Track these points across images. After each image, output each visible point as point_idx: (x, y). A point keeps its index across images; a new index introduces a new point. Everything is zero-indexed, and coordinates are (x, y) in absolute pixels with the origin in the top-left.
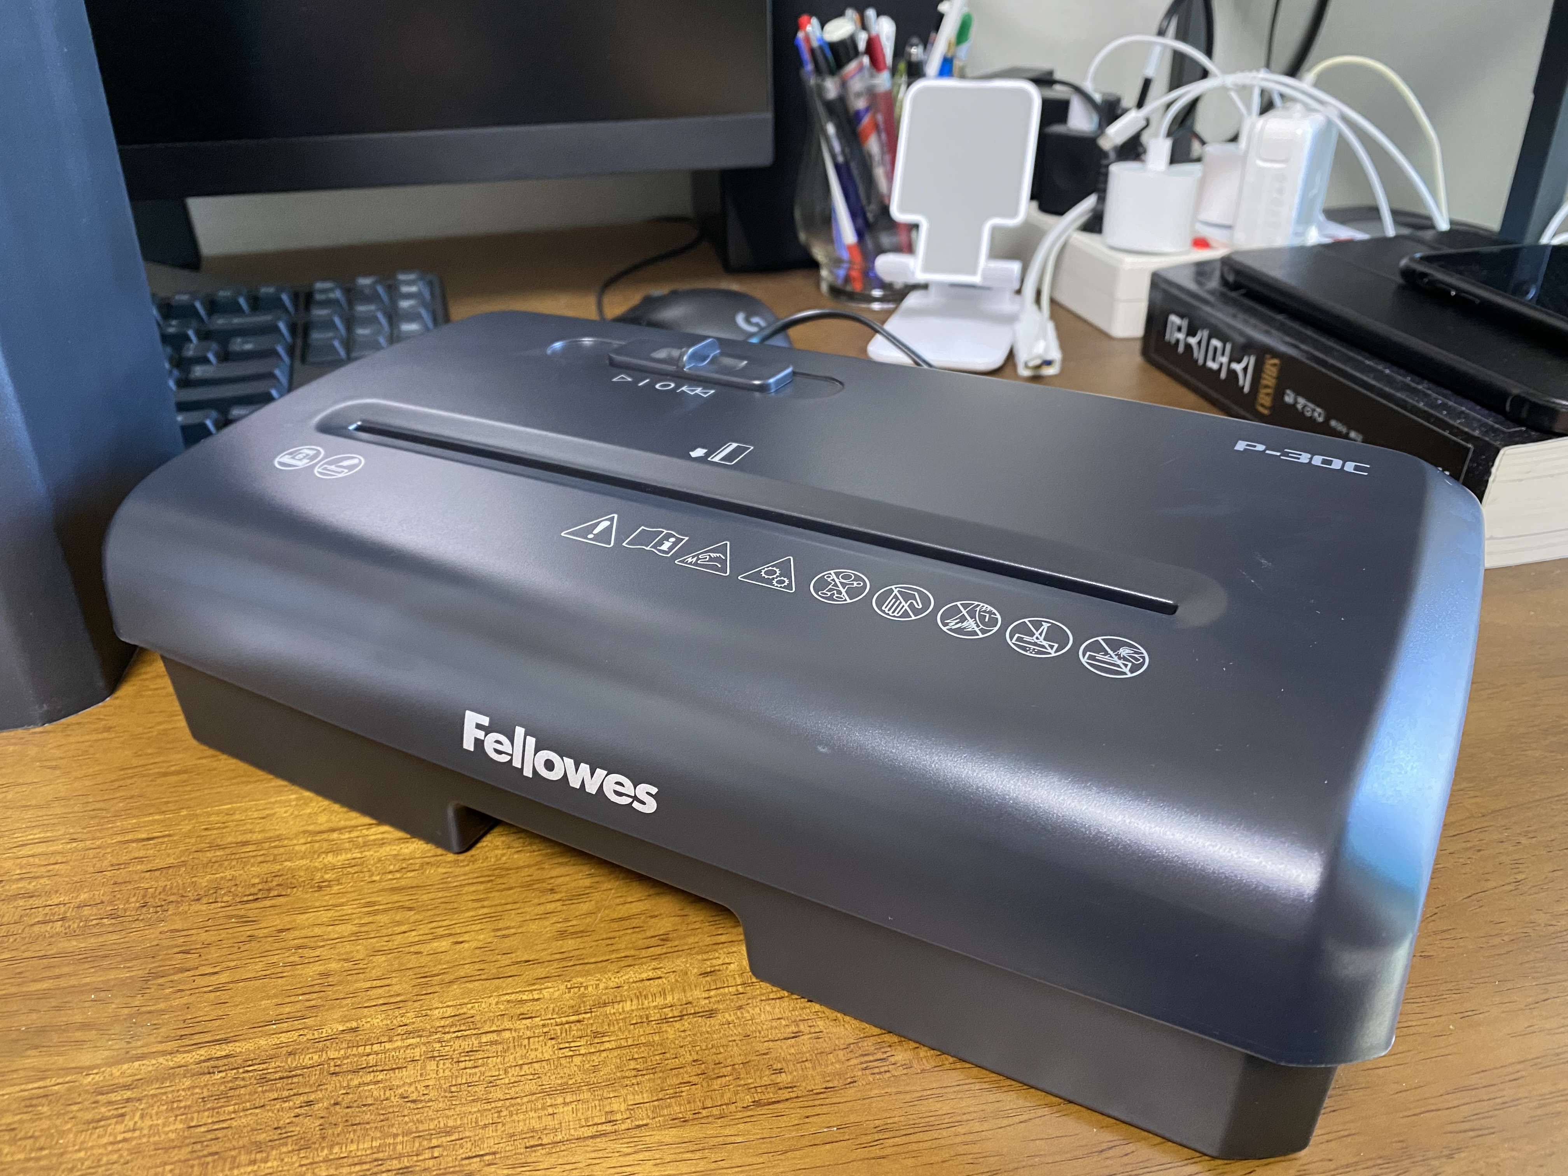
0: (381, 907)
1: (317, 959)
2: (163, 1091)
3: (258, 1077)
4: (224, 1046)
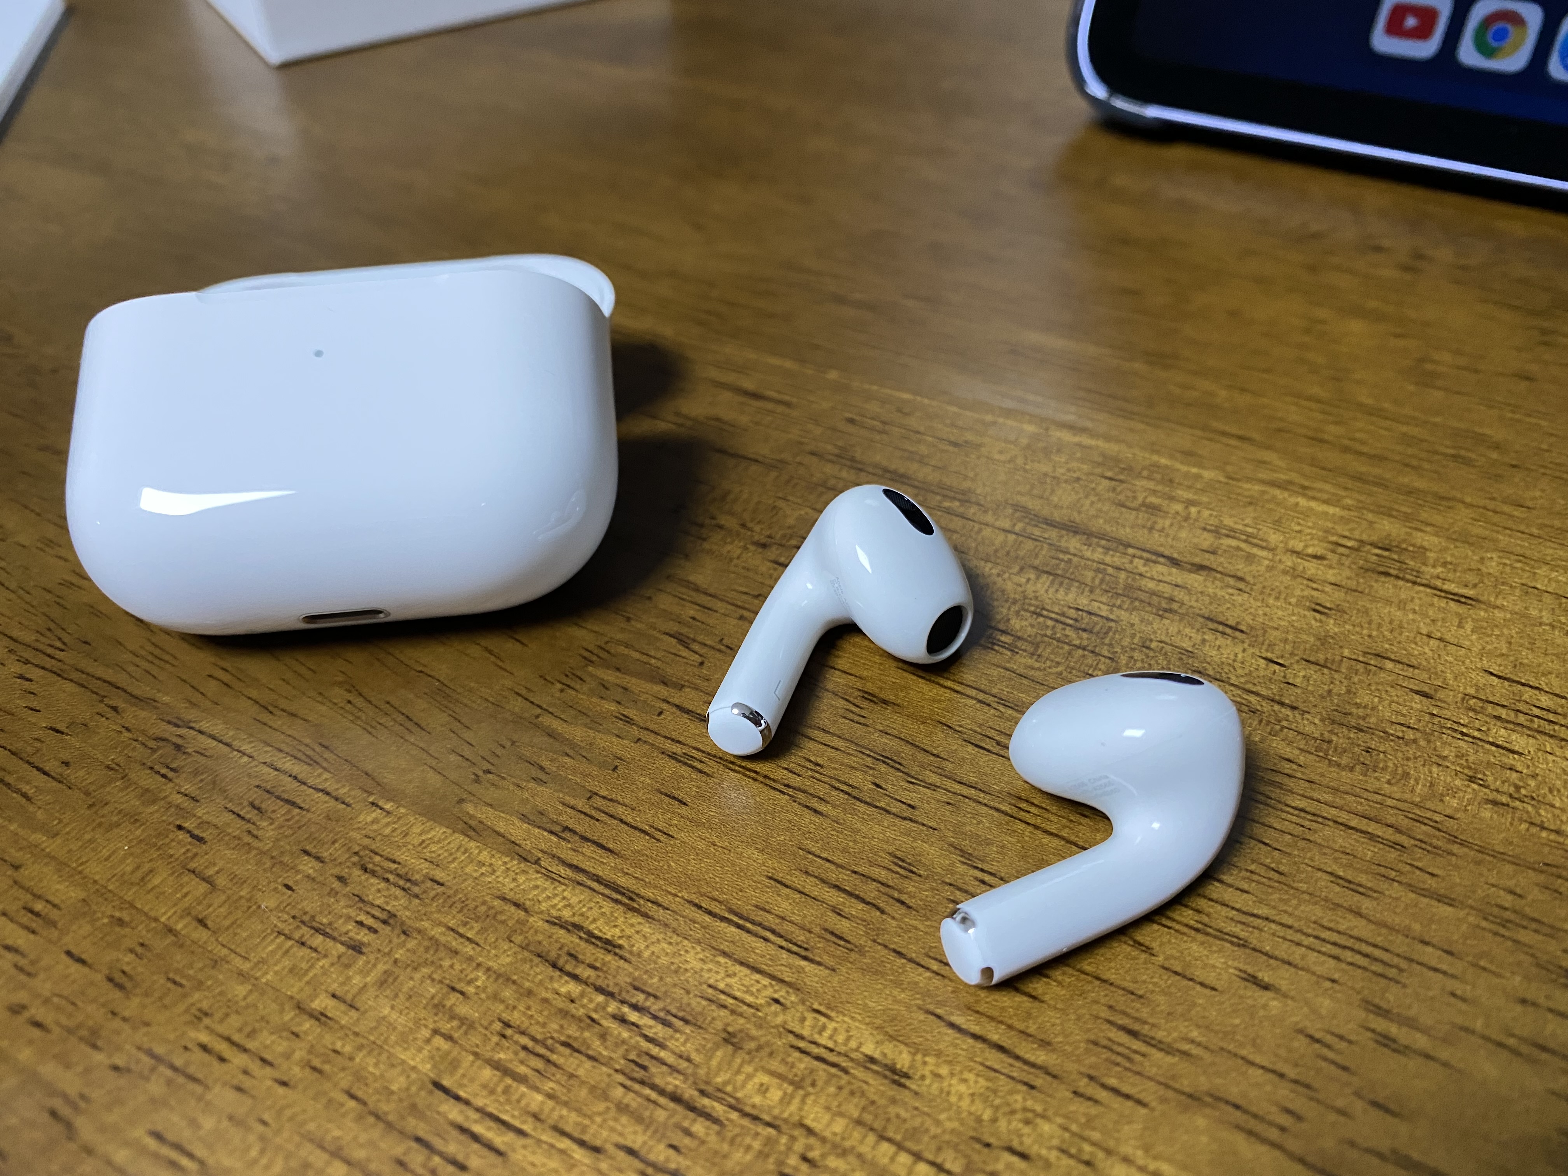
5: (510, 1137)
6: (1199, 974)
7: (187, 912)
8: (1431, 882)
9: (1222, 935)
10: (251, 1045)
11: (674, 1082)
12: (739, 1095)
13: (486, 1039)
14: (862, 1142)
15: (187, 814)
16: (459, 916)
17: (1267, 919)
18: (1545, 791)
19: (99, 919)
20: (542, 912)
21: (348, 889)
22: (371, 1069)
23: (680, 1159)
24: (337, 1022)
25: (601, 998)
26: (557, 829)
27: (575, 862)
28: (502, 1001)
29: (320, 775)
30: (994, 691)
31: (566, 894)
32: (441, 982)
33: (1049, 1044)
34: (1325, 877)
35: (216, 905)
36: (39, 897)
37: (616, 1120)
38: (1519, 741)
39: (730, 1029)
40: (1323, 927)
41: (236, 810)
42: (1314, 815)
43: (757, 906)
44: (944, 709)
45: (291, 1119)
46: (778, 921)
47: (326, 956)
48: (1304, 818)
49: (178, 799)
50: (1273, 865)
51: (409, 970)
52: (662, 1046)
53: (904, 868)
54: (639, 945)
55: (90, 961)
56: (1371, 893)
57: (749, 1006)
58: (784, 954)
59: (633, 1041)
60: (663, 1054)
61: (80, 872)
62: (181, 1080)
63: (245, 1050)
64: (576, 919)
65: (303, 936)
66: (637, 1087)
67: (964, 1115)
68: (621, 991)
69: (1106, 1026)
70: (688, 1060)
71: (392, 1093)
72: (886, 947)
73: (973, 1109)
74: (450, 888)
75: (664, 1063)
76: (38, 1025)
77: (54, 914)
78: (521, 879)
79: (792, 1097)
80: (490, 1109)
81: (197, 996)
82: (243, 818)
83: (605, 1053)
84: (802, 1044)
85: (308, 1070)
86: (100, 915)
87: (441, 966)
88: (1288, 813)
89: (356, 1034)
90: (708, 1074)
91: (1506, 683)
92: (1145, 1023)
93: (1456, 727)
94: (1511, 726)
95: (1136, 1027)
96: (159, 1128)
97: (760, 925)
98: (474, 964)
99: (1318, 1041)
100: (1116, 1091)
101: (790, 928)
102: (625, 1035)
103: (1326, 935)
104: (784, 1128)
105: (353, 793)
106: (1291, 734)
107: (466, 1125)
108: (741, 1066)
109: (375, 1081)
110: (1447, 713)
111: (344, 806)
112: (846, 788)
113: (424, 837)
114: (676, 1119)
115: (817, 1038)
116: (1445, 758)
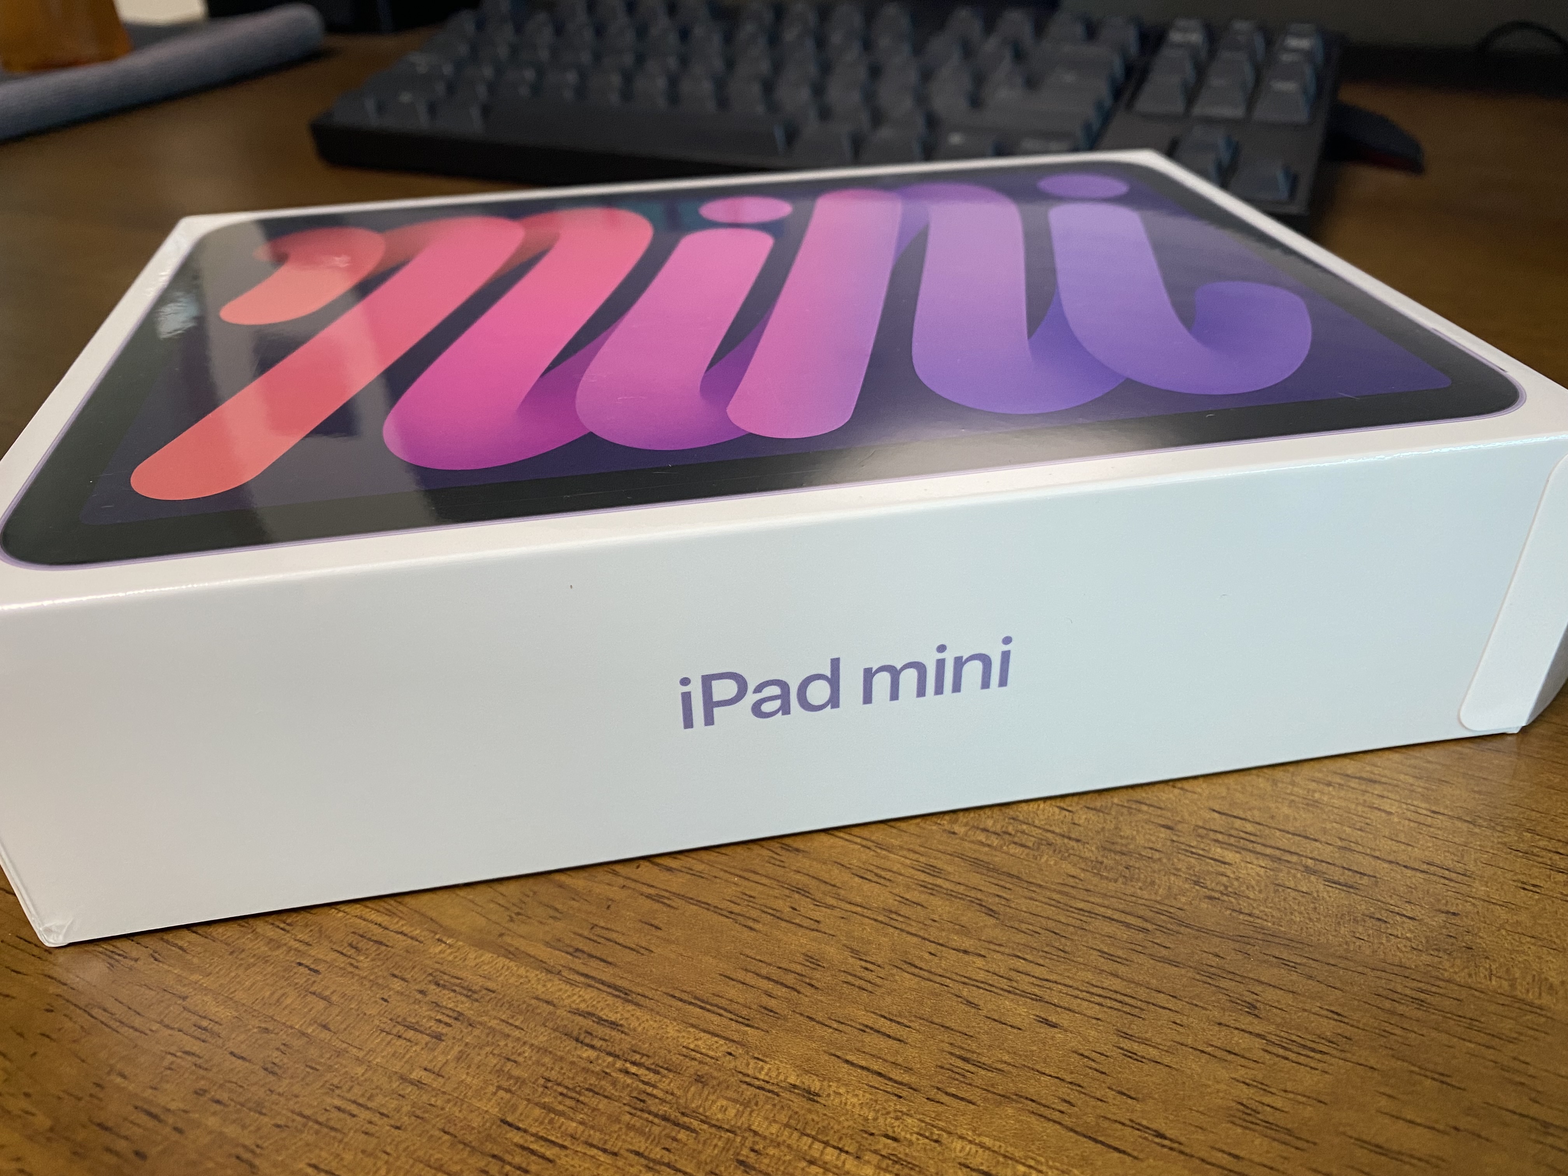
0: (947, 885)
1: (815, 926)
2: (507, 1029)
3: (635, 1094)
4: (619, 1003)
5: (556, 1150)
6: (1010, 1020)
7: (314, 1021)
8: (1165, 952)
9: (1024, 994)
10: (370, 1104)
11: (664, 1109)
12: (707, 1114)
13: (535, 1091)
14: (790, 1137)
15: (303, 954)
16: (508, 1012)
17: (1056, 982)
18: (1244, 888)
19: (249, 1030)
20: (565, 1006)
21: (427, 998)
22: (457, 1114)
23: (671, 1156)
24: (429, 1086)
25: (610, 1059)
26: (571, 950)
27: (586, 972)
28: (543, 1065)
29: (397, 922)
30: (873, 838)
31: (581, 993)
32: (499, 1055)
33: (911, 1069)
34: (1095, 953)
35: (334, 1015)
36: (205, 1017)
37: (627, 1135)
38: (1230, 856)
39: (699, 1073)
40: (1092, 985)
41: (339, 949)
42: (1089, 912)
43: (713, 994)
44: (838, 853)
45: (405, 1150)
46: (728, 1002)
47: (416, 1044)
48: (1084, 915)
49: (297, 945)
50: (1061, 947)
51: (477, 1049)
52: (654, 1086)
53: (813, 963)
54: (634, 1024)
55: (248, 1058)
56: (1125, 962)
57: (712, 1058)
58: (734, 1024)
59: (634, 1085)
60: (655, 1092)
61: (231, 999)
62: (325, 1130)
63: (368, 1108)
64: (589, 1009)
65: (399, 1031)
66: (639, 1113)
67: (856, 1116)
68: (624, 1054)
69: (948, 1056)
70: (672, 1094)
71: (473, 1128)
72: (801, 1014)
73: (862, 1113)
74: (500, 994)
75: (655, 1097)
76: (218, 1102)
77: (216, 1028)
78: (549, 985)
79: (743, 1112)
80: (541, 1134)
81: (329, 1076)
82: (345, 955)
83: (616, 1094)
84: (747, 1079)
85: (413, 1118)
86: (250, 1027)
87: (499, 1045)
88: (1073, 912)
89: (444, 1093)
90: (686, 1102)
91: (1224, 817)
92: (974, 1052)
93: (1188, 848)
94: (1225, 846)
95: (969, 1055)
96: (313, 1162)
97: (717, 1006)
98: (521, 1043)
99: (1087, 1057)
100: (953, 1095)
101: (735, 1006)
102: (629, 1081)
103: (1094, 990)
104: (738, 1132)
105: (423, 934)
106: (1075, 859)
107: (526, 1145)
108: (708, 1095)
109: (461, 1121)
110: (1182, 840)
111: (417, 943)
112: (770, 911)
113: (478, 961)
114: (667, 1131)
115: (758, 1075)
116: (1179, 870)
